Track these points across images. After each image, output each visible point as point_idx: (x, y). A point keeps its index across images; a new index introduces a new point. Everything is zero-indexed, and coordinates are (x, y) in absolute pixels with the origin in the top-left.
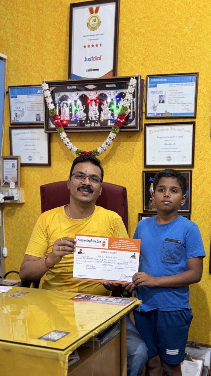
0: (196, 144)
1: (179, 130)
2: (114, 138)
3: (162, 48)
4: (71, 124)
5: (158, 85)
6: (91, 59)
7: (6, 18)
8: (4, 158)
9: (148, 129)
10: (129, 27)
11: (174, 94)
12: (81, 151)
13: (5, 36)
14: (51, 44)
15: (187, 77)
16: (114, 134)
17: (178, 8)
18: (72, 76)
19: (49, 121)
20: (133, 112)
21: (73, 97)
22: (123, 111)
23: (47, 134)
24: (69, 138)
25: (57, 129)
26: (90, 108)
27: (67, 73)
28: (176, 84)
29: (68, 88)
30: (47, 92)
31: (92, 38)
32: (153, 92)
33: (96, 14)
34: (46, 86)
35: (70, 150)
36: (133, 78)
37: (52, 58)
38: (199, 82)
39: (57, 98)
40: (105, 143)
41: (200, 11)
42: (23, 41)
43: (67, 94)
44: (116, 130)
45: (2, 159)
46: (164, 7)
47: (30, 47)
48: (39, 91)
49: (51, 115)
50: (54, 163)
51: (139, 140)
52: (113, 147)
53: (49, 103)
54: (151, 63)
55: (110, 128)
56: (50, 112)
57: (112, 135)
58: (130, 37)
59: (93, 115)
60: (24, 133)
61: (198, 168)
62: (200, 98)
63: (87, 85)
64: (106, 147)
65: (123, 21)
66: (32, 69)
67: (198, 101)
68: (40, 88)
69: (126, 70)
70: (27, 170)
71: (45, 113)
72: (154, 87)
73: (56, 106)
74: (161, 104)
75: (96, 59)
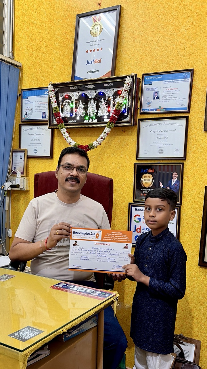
0: (189, 137)
1: (172, 124)
2: (109, 132)
3: (158, 48)
4: (72, 120)
5: (153, 82)
7: (23, 31)
8: (14, 151)
9: (142, 124)
11: (168, 90)
12: (78, 145)
13: (21, 47)
14: (59, 52)
15: (182, 74)
16: (109, 129)
18: (75, 78)
19: (52, 118)
20: (128, 109)
21: (75, 95)
22: (118, 107)
23: (50, 130)
24: (69, 133)
25: (58, 125)
26: (89, 106)
27: (71, 76)
28: (170, 80)
29: (71, 88)
30: (51, 93)
31: (94, 43)
32: (148, 89)
33: (99, 22)
34: (51, 88)
35: (69, 143)
36: (129, 77)
37: (59, 63)
38: (194, 78)
39: (61, 98)
40: (100, 137)
42: (36, 50)
43: (70, 94)
44: (111, 125)
45: (11, 152)
46: (162, 10)
47: (41, 55)
48: (46, 93)
49: (54, 112)
50: (55, 156)
51: (133, 134)
52: (108, 141)
53: (53, 102)
54: (147, 62)
55: (106, 123)
56: (53, 110)
57: (107, 130)
58: (129, 40)
59: (91, 112)
60: (31, 129)
61: (190, 160)
62: (194, 93)
63: (87, 85)
64: (101, 141)
65: (124, 26)
66: (42, 74)
68: (46, 90)
69: (124, 70)
70: (32, 162)
71: (49, 111)
72: (149, 85)
73: (60, 105)
74: (155, 100)
75: (97, 62)
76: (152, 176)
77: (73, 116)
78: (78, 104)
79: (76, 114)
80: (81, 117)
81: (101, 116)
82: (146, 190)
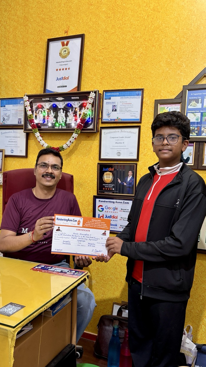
0: (141, 143)
1: (127, 132)
2: (76, 137)
3: (115, 71)
4: (44, 126)
5: (112, 98)
6: (61, 79)
9: (103, 131)
10: (91, 56)
11: (124, 105)
12: (50, 147)
14: (32, 68)
15: (135, 92)
16: (76, 134)
17: (129, 42)
18: (46, 91)
19: (27, 124)
20: (92, 118)
21: (47, 105)
22: (84, 117)
23: (25, 133)
24: (42, 137)
25: (32, 130)
26: (59, 114)
27: (43, 89)
28: (126, 97)
29: (43, 99)
30: (26, 102)
31: (63, 63)
32: (107, 103)
33: (67, 46)
34: (26, 98)
35: (42, 146)
36: (93, 92)
37: (33, 78)
38: (144, 96)
39: (34, 107)
40: (69, 141)
41: (146, 43)
42: (12, 66)
43: (43, 104)
44: (78, 131)
46: (118, 40)
47: (17, 70)
48: (22, 102)
49: (29, 119)
50: (30, 156)
51: (96, 139)
52: (75, 144)
53: (28, 111)
54: (107, 81)
55: (74, 130)
56: (28, 117)
57: (75, 135)
58: (92, 63)
59: (61, 120)
60: (9, 132)
61: (142, 161)
62: (145, 108)
63: (58, 97)
64: (70, 144)
65: (87, 51)
66: (18, 86)
67: (143, 110)
68: (22, 100)
69: (88, 87)
70: (9, 160)
71: (25, 118)
72: (109, 99)
73: (33, 113)
74: (114, 112)
75: (65, 78)
76: (112, 174)
77: (46, 123)
78: (49, 113)
79: (47, 121)
80: (52, 124)
81: (69, 124)
82: (107, 185)
